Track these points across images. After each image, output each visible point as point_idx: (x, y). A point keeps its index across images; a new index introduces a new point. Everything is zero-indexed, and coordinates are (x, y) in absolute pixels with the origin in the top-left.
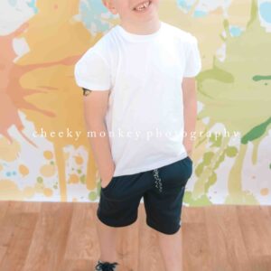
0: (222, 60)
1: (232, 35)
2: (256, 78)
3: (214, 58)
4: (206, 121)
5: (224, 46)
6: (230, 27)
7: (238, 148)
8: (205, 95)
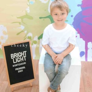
0: (28, 12)
1: (31, 4)
2: (40, 18)
3: (26, 11)
4: (26, 32)
5: (28, 7)
6: (30, 1)
7: (37, 41)
8: (24, 23)
